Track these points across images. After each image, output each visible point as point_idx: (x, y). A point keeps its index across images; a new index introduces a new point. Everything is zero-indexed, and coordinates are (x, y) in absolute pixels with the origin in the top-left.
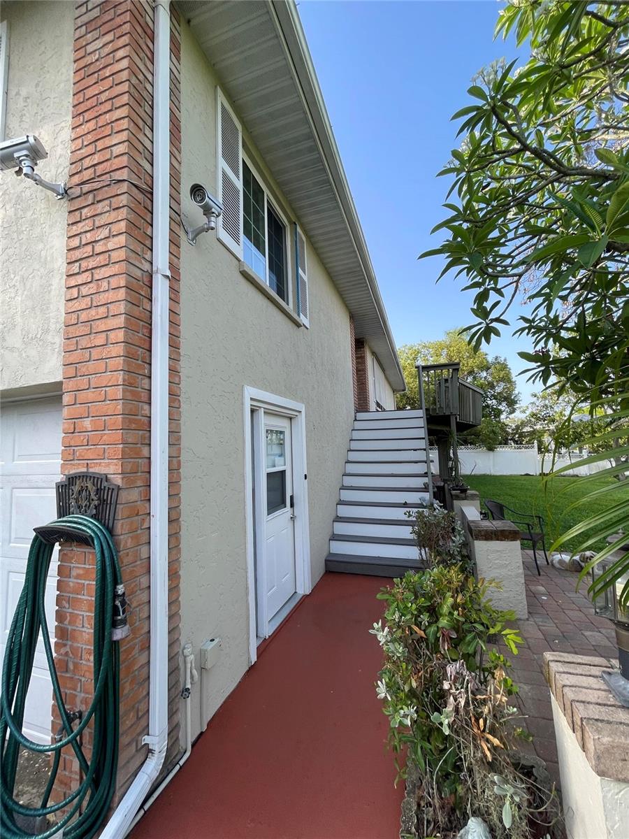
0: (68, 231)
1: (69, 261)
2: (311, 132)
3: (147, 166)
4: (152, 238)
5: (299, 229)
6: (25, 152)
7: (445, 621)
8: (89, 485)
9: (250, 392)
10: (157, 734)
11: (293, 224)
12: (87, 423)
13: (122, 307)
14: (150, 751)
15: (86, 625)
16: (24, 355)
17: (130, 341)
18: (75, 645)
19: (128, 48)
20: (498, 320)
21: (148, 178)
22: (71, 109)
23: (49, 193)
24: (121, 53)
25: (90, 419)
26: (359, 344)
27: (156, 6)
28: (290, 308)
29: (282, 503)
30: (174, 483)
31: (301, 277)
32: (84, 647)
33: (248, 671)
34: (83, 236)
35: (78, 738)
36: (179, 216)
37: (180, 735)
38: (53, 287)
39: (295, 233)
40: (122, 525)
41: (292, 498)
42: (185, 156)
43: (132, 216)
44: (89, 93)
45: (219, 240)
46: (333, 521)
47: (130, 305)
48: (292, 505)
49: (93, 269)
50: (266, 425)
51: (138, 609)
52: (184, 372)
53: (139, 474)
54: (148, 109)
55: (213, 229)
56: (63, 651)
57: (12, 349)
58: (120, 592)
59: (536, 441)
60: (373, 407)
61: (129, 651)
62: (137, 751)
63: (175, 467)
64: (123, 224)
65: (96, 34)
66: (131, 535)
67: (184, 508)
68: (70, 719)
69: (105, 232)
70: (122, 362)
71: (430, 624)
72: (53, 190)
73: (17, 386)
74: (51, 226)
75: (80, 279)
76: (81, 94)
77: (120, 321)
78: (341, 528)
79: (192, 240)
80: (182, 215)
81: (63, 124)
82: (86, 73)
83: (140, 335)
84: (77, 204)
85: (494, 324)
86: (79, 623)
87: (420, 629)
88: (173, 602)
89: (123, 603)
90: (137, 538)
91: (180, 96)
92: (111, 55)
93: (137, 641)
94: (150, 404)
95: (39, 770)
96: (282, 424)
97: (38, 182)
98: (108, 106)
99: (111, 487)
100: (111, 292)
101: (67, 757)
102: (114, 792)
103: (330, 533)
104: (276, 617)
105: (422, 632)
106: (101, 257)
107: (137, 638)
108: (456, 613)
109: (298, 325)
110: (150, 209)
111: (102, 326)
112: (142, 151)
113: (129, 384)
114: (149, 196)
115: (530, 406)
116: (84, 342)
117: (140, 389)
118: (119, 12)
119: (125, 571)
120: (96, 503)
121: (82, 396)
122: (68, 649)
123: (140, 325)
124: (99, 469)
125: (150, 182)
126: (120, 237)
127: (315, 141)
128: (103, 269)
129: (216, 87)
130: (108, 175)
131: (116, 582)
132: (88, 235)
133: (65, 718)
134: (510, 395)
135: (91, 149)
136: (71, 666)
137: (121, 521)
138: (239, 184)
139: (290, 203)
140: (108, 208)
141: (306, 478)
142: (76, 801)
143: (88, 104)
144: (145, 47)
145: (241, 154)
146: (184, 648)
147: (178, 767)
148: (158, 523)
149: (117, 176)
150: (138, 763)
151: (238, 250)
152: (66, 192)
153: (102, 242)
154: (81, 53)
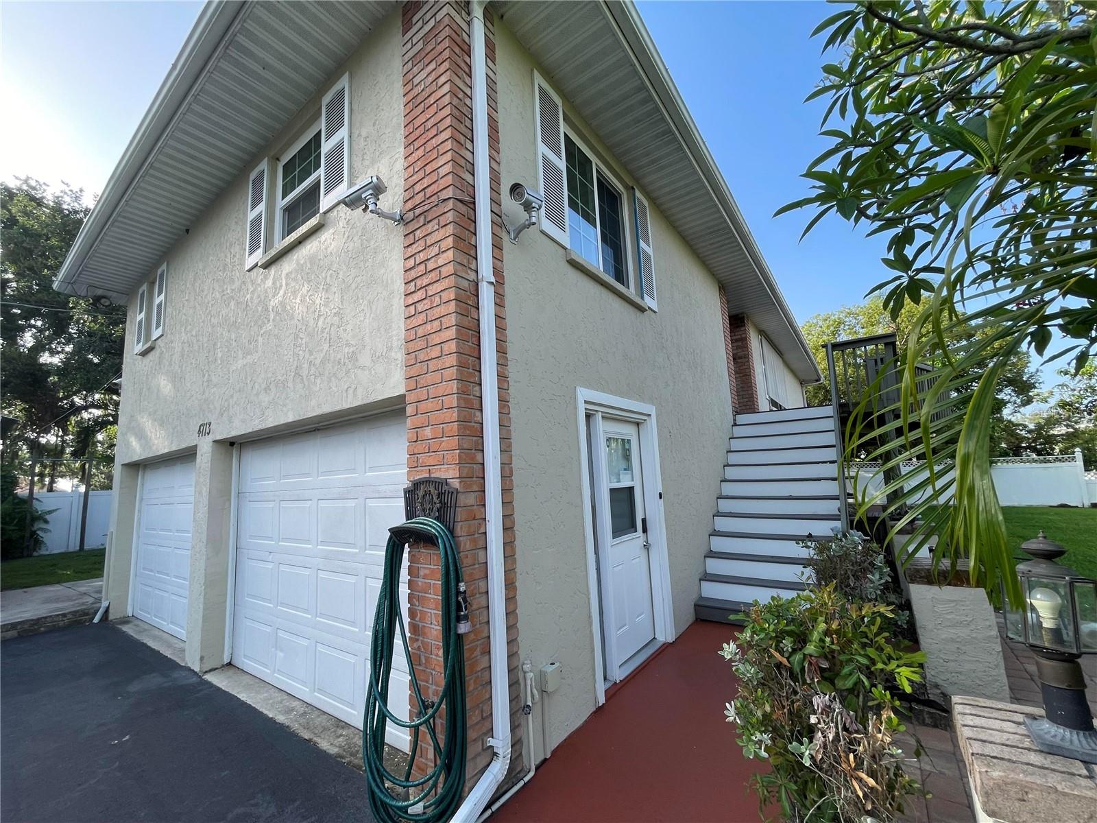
0: (404, 254)
1: (406, 281)
2: (643, 82)
3: (468, 177)
4: (476, 247)
5: (638, 194)
6: (370, 192)
7: (812, 647)
8: (432, 489)
9: (584, 394)
10: (501, 738)
11: (630, 189)
12: (428, 432)
13: (453, 320)
14: (495, 754)
15: (434, 622)
16: (373, 372)
17: (461, 351)
18: (425, 640)
19: (448, 73)
20: (927, 269)
21: (470, 189)
22: (403, 140)
23: (388, 221)
24: (443, 79)
25: (430, 427)
26: (736, 322)
27: (471, 20)
28: (631, 292)
29: (632, 527)
30: (507, 490)
31: (644, 251)
32: (433, 642)
33: (595, 712)
34: (417, 256)
35: (431, 721)
36: (500, 217)
37: (523, 752)
38: (394, 307)
39: (633, 199)
40: (461, 528)
41: (644, 521)
42: (503, 157)
43: (459, 229)
44: (417, 122)
45: (543, 232)
46: (705, 557)
47: (459, 316)
48: (645, 530)
49: (426, 286)
50: (605, 432)
51: (478, 612)
52: (512, 377)
53: (475, 479)
54: (468, 123)
55: (534, 224)
56: (415, 645)
57: (363, 368)
58: (461, 590)
59: (1077, 450)
60: (763, 404)
61: (473, 650)
62: (483, 750)
63: (508, 473)
64: (451, 239)
65: (420, 66)
66: (469, 537)
67: (517, 516)
68: (426, 706)
69: (435, 250)
70: (455, 371)
71: (794, 651)
72: (391, 218)
73: (369, 402)
74: (390, 251)
75: (416, 297)
76: (411, 125)
77: (452, 333)
78: (715, 566)
79: (515, 239)
80: (503, 216)
81: (397, 156)
82: (414, 103)
83: (470, 344)
84: (411, 227)
85: (922, 276)
86: (428, 620)
87: (783, 656)
88: (511, 613)
89: (465, 601)
90: (474, 541)
91: (496, 99)
92: (434, 83)
93: (480, 642)
94: (481, 411)
95: (398, 765)
96: (627, 431)
97: (381, 214)
98: (434, 132)
99: (450, 490)
100: (443, 306)
101: (423, 745)
102: (464, 782)
103: (701, 570)
104: (629, 663)
105: (785, 660)
106: (433, 274)
107: (478, 640)
108: (828, 639)
109: (641, 309)
110: (473, 219)
111: (436, 339)
112: (464, 165)
113: (462, 392)
114: (472, 206)
115: (1056, 390)
116: (422, 356)
117: (472, 397)
118: (440, 40)
119: (466, 572)
120: (438, 505)
121: (423, 407)
122: (420, 643)
123: (470, 333)
124: (440, 474)
125: (472, 192)
126: (449, 252)
127: (648, 90)
128: (435, 285)
129: (532, 70)
130: (436, 196)
131: (458, 581)
132: (421, 254)
133: (421, 704)
134: (1020, 373)
135: (421, 174)
136: (423, 661)
137: (460, 524)
138: (562, 164)
139: (624, 166)
140: (437, 227)
141: (661, 498)
142: (431, 782)
143: (418, 133)
144: (463, 65)
145: (563, 128)
146: (524, 664)
147: (521, 783)
148: (493, 528)
149: (444, 195)
150: (484, 763)
151: (564, 238)
152: (402, 219)
153: (433, 259)
154: (409, 87)
